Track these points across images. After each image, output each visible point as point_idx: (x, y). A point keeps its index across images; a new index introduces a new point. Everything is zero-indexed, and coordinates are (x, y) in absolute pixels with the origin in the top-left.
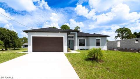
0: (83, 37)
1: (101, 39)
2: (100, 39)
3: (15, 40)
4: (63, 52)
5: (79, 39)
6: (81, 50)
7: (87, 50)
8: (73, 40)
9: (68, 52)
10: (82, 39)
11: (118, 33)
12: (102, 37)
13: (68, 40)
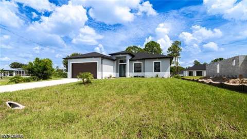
0: (139, 60)
1: (160, 61)
2: (160, 63)
4: (97, 78)
5: (134, 63)
6: (135, 77)
7: (143, 77)
10: (138, 62)
12: (162, 59)
13: (120, 65)
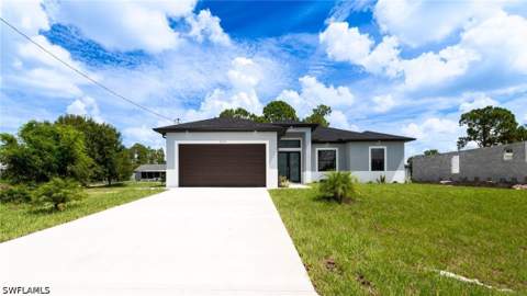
0: (331, 142)
1: (385, 148)
2: (383, 150)
3: (114, 156)
4: (265, 186)
5: (317, 149)
8: (299, 153)
9: (279, 186)
10: (326, 148)
11: (469, 125)
12: (390, 144)
13: (279, 153)
